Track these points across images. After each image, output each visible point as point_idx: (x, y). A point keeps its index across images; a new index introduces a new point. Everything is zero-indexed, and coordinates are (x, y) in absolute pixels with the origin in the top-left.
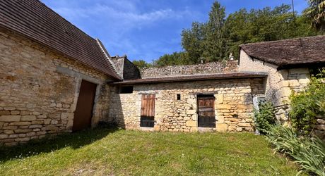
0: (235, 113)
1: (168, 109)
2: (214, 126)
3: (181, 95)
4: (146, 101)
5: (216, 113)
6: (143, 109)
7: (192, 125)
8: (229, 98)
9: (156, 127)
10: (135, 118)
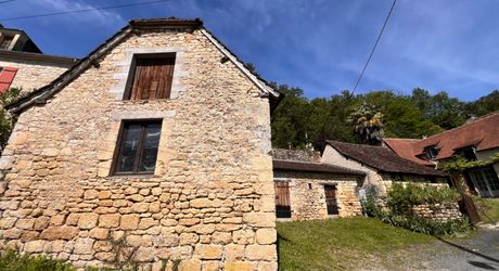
0: (350, 202)
1: (302, 199)
2: (337, 213)
3: (312, 185)
4: (279, 189)
5: (338, 201)
6: (277, 198)
8: (346, 190)
9: (294, 218)
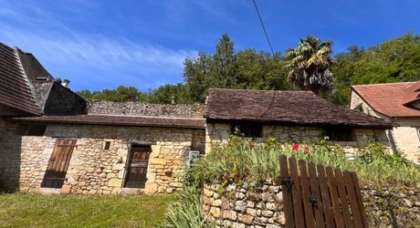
0: (169, 170)
1: (89, 162)
2: (143, 186)
3: (111, 144)
4: (60, 148)
6: (52, 160)
7: (116, 185)
8: (166, 151)
9: (65, 188)
10: (37, 173)
